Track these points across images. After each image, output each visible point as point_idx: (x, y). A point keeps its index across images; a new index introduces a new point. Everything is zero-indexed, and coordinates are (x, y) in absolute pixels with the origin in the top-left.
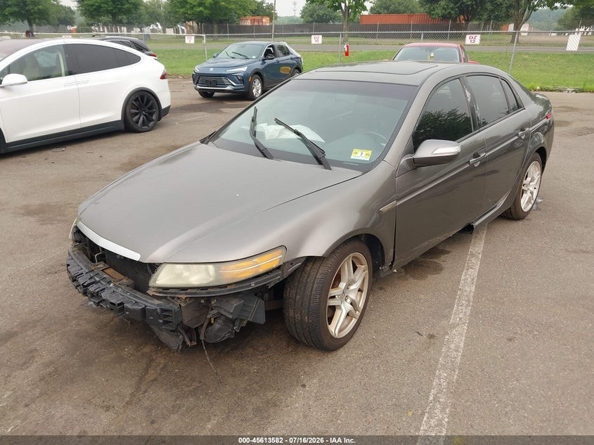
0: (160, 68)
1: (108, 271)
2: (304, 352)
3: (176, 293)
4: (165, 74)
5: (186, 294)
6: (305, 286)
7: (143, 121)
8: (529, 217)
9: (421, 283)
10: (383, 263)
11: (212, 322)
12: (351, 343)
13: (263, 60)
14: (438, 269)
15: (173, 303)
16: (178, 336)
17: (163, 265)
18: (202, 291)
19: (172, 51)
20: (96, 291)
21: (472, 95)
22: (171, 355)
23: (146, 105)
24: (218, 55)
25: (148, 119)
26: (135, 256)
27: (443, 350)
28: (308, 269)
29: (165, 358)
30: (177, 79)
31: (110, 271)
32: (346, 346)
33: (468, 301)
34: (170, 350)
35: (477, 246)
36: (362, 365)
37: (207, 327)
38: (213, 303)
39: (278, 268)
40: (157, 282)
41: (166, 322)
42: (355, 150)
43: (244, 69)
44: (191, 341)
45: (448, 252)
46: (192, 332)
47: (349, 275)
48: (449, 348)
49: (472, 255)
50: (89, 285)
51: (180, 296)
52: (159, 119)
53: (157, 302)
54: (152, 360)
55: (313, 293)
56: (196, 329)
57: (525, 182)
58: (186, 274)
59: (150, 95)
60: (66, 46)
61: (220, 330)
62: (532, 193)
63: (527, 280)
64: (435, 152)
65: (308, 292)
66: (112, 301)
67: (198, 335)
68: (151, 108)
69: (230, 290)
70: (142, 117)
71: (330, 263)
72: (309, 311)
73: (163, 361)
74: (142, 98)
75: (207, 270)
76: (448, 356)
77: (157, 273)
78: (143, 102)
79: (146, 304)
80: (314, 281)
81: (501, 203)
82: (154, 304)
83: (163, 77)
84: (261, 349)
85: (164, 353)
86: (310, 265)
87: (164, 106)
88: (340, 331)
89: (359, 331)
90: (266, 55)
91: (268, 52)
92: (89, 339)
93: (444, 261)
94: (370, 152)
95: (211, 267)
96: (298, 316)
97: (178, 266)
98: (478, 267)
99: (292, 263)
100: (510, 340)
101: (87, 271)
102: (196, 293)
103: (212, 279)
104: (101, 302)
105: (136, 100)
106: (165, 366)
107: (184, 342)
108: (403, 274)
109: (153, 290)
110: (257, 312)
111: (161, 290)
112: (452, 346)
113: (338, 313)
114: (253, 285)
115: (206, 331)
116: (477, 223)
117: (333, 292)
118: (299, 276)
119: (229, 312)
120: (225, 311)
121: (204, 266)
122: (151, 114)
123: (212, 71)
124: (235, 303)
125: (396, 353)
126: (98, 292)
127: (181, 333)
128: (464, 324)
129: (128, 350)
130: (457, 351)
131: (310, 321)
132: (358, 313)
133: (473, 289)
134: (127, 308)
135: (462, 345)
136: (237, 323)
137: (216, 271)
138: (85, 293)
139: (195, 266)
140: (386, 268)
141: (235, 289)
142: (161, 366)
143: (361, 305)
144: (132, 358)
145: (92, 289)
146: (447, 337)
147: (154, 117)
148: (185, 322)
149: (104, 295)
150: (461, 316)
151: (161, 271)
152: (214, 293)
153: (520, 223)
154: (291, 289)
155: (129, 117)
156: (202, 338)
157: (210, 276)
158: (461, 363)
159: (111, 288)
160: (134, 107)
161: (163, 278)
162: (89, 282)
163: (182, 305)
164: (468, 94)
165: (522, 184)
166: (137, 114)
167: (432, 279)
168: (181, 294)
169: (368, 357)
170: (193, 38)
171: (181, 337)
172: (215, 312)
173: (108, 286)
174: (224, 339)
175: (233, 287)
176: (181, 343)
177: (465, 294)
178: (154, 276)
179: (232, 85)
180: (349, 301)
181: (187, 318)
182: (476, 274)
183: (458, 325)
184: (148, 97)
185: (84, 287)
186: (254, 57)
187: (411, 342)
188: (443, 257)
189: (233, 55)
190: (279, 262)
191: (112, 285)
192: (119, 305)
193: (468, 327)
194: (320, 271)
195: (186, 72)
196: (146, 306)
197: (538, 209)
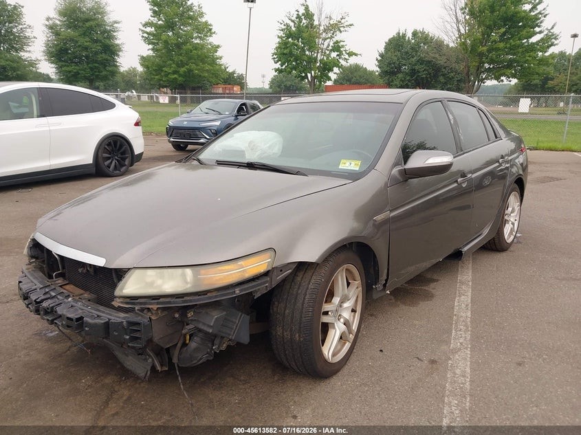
0: (135, 116)
1: (67, 287)
2: (293, 381)
3: (145, 303)
4: (140, 122)
5: (158, 303)
6: (296, 298)
7: (115, 166)
8: (511, 249)
9: (413, 309)
10: (376, 281)
11: (188, 342)
12: (345, 370)
13: (236, 116)
14: (429, 296)
15: (142, 316)
16: (146, 360)
17: (133, 270)
18: (177, 300)
19: (146, 112)
20: (51, 306)
21: (454, 118)
22: (137, 385)
23: (119, 150)
24: (191, 111)
25: (121, 164)
26: (100, 262)
27: (448, 376)
28: (299, 279)
29: (129, 390)
30: (150, 136)
31: (70, 287)
32: (339, 374)
33: (466, 326)
34: (136, 378)
35: (466, 276)
36: (360, 394)
37: (181, 349)
38: (189, 315)
39: (266, 274)
40: (124, 291)
41: (134, 339)
42: (343, 161)
43: (218, 123)
44: (162, 365)
45: (437, 281)
46: (164, 353)
47: (343, 289)
48: (455, 373)
49: (462, 283)
50: (42, 301)
51: (150, 307)
52: (132, 165)
53: (122, 315)
54: (113, 392)
55: (305, 305)
56: (168, 350)
57: (506, 212)
58: (159, 282)
59: (123, 141)
60: (40, 89)
61: (197, 349)
62: (513, 224)
63: (523, 306)
64: (427, 162)
65: (299, 305)
66: (70, 316)
67: (170, 359)
68: (123, 153)
69: (210, 298)
70: (114, 163)
71: (324, 271)
72: (300, 328)
73: (126, 393)
74: (115, 143)
75: (184, 275)
76: (455, 382)
77: (124, 280)
78: (115, 146)
79: (110, 317)
80: (306, 293)
81: (486, 231)
82: (119, 317)
83: (137, 124)
84: (242, 378)
85: (128, 384)
86: (300, 274)
87: (137, 152)
88: (334, 355)
89: (353, 357)
90: (238, 111)
91: (240, 109)
92: (39, 370)
93: (434, 289)
94: (359, 163)
95: (188, 271)
96: (287, 335)
97: (150, 272)
98: (470, 294)
99: (281, 269)
100: (520, 364)
101: (42, 286)
102: (169, 303)
103: (189, 286)
104: (56, 319)
105: (109, 144)
106: (129, 398)
107: (153, 368)
108: (394, 301)
109: (118, 300)
110: (240, 329)
111: (128, 300)
112: (458, 371)
113: (331, 333)
114: (237, 291)
115: (180, 353)
116: (466, 249)
117: (326, 307)
118: (288, 287)
119: (209, 326)
120: (204, 324)
121: (179, 271)
122: (124, 159)
123: (185, 124)
124: (216, 315)
125: (396, 379)
126: (52, 307)
127: (149, 356)
128: (466, 348)
129: (86, 381)
130: (464, 376)
131: (302, 339)
132: (352, 337)
133: (469, 314)
134: (87, 322)
135: (468, 370)
136: (217, 341)
137: (195, 275)
138: (37, 311)
139: (170, 270)
140: (379, 286)
141: (216, 297)
142: (124, 398)
143: (355, 327)
144: (89, 390)
145: (45, 304)
146: (450, 362)
147: (127, 162)
148: (156, 339)
149: (60, 310)
150: (461, 341)
151: (130, 277)
152: (191, 301)
153: (504, 254)
154: (279, 303)
155: (100, 160)
156: (175, 360)
157: (187, 283)
158: (471, 389)
159: (69, 302)
160: (106, 151)
161: (131, 286)
162: (43, 297)
163: (153, 318)
164: (451, 117)
165: (504, 215)
166: (109, 158)
167: (424, 306)
168: (151, 304)
169: (365, 385)
170: (167, 98)
171: (150, 360)
172: (191, 326)
173: (65, 300)
174: (201, 361)
175: (214, 294)
176: (149, 368)
177: (461, 319)
178: (121, 284)
179: (206, 138)
180: (342, 320)
181: (159, 334)
182: (470, 301)
183: (460, 349)
184: (120, 141)
185: (37, 303)
186: (227, 113)
187: (412, 368)
188: (432, 285)
189: (207, 111)
190: (268, 266)
191: (70, 299)
192: (78, 320)
193: (471, 351)
194: (313, 281)
195: (160, 130)
196: (109, 320)
197: (519, 242)
